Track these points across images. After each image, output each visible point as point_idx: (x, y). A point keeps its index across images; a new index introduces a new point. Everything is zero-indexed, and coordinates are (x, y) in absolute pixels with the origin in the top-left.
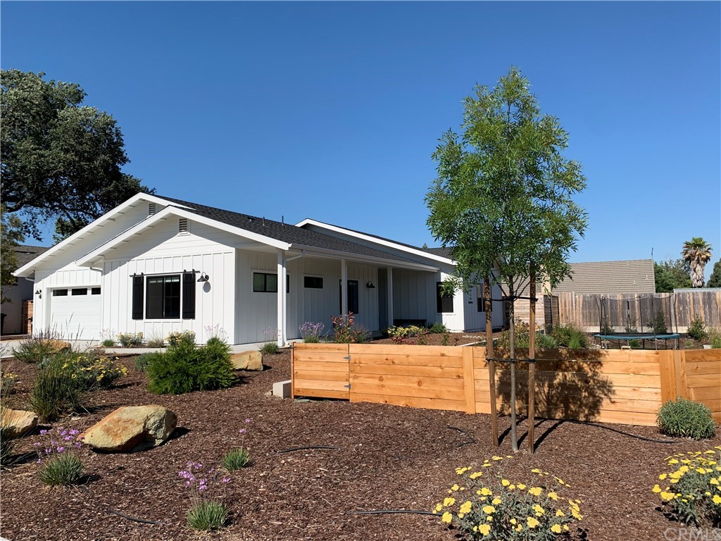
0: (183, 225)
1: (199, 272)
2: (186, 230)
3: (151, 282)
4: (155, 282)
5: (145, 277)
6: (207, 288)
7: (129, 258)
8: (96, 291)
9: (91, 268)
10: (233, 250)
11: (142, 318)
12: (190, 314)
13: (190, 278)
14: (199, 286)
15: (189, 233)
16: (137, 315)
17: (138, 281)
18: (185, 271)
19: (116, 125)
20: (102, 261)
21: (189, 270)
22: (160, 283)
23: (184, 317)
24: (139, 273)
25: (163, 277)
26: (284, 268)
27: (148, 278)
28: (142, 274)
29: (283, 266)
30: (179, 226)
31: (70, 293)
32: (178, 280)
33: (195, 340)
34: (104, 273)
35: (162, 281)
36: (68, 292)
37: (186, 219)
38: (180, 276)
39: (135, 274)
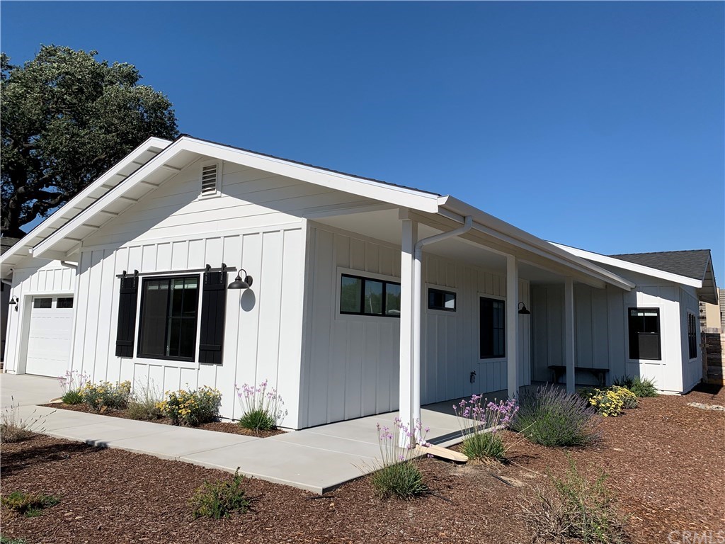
0: (210, 176)
1: (233, 269)
2: (213, 187)
3: (151, 288)
4: (156, 287)
5: (140, 278)
6: (248, 302)
7: (116, 244)
9: (63, 263)
11: (131, 356)
12: (213, 354)
13: (216, 281)
14: (233, 297)
15: (219, 193)
16: (124, 349)
17: (128, 283)
18: (208, 267)
21: (216, 265)
22: (165, 290)
23: (203, 360)
24: (131, 272)
25: (168, 279)
26: (417, 263)
27: (145, 280)
28: (136, 272)
29: (414, 258)
30: (201, 180)
32: (194, 286)
35: (167, 287)
36: (53, 303)
37: (215, 167)
38: (198, 276)
39: (125, 272)
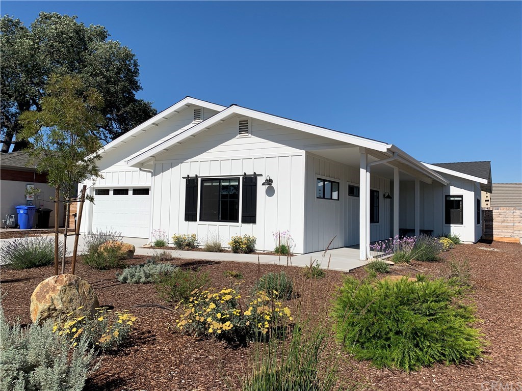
0: (244, 126)
1: (261, 175)
2: (247, 131)
3: (205, 184)
4: (211, 184)
5: (199, 180)
6: (270, 192)
7: (182, 160)
8: (145, 191)
9: (140, 169)
10: (303, 152)
11: (195, 220)
12: (250, 217)
13: (250, 182)
14: (261, 190)
15: (250, 135)
16: (190, 216)
17: (191, 183)
18: (245, 173)
19: (134, 58)
20: (152, 163)
21: (250, 172)
23: (244, 221)
24: (192, 175)
25: (219, 180)
26: (368, 174)
27: (203, 181)
28: (196, 175)
29: (367, 172)
30: (238, 128)
31: (111, 192)
32: (237, 183)
33: (256, 246)
34: (154, 174)
35: (218, 184)
36: (110, 192)
37: (247, 121)
38: (239, 179)
39: (188, 176)
